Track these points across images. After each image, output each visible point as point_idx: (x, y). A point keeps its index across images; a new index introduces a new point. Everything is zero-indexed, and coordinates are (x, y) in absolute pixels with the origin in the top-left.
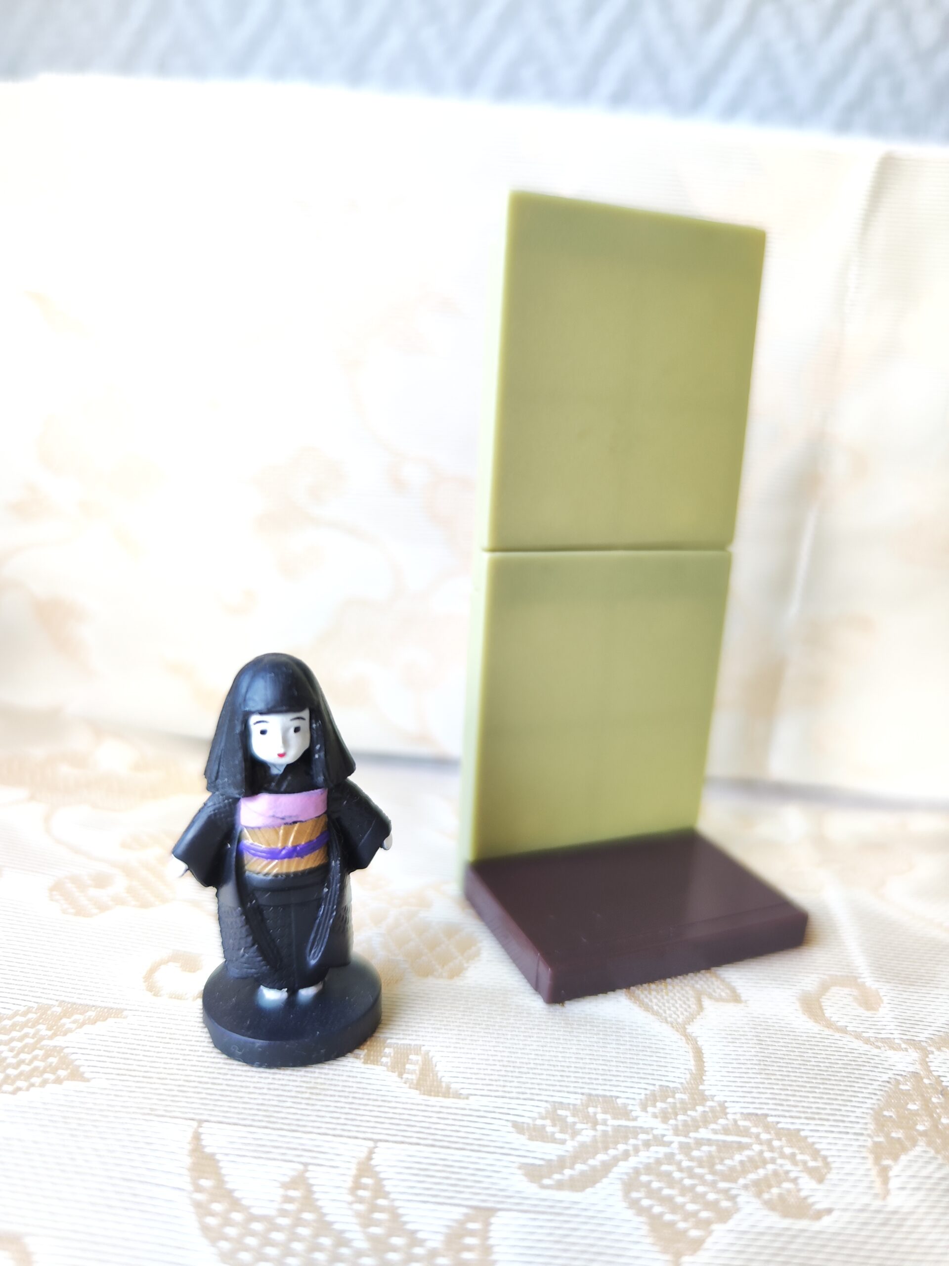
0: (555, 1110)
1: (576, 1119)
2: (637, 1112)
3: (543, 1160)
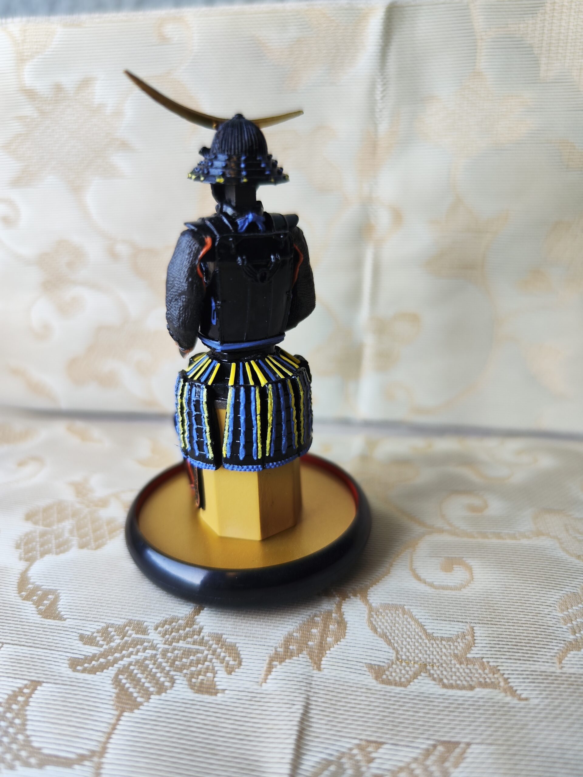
0: (108, 627)
1: (115, 633)
2: (151, 631)
3: (84, 655)
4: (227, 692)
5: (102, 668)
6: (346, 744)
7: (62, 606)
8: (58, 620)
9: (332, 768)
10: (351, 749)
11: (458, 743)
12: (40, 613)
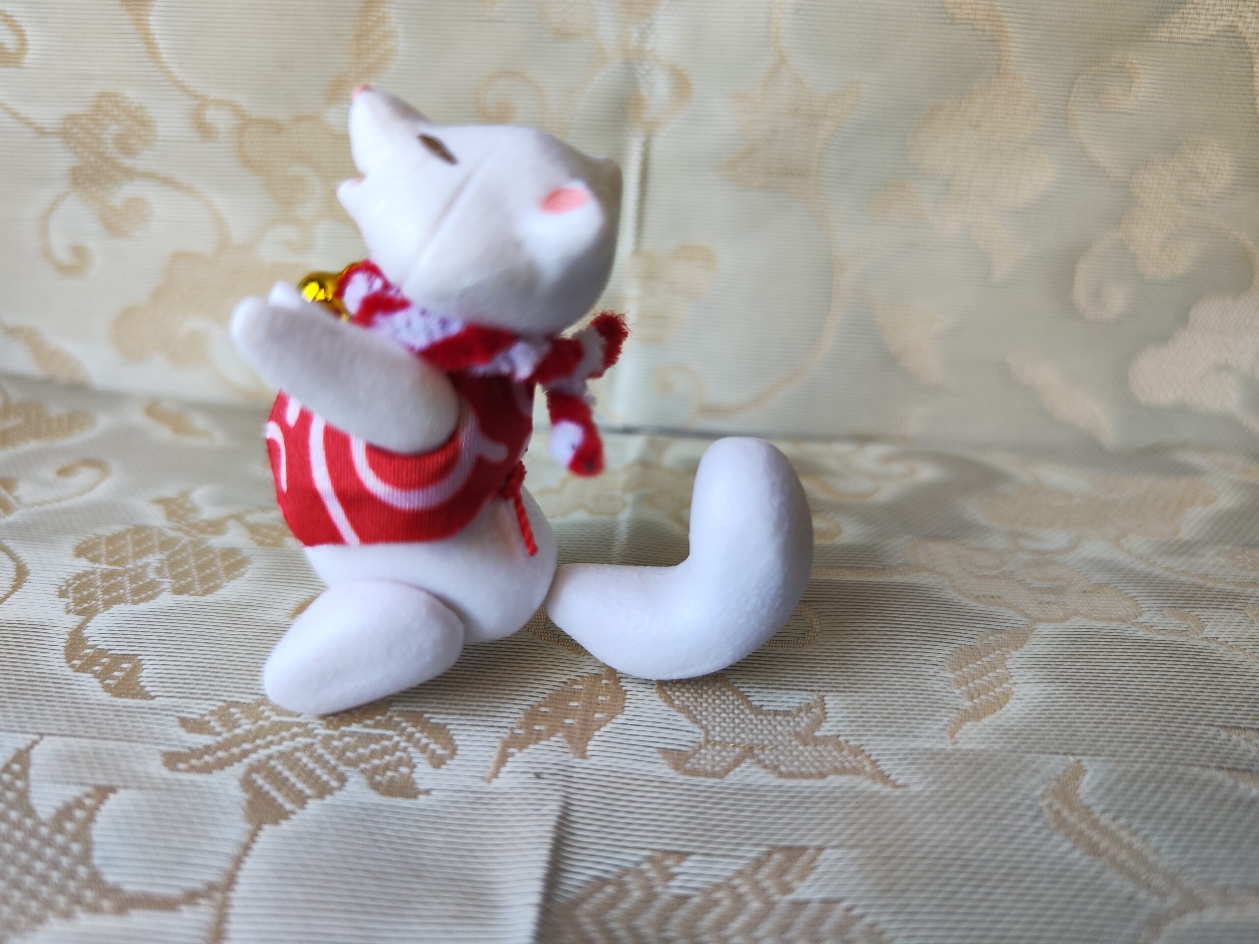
3: (190, 748)
4: (433, 793)
5: (221, 765)
6: (630, 857)
7: (146, 678)
8: (141, 698)
9: (610, 890)
10: (638, 864)
11: (803, 849)
12: (107, 688)
